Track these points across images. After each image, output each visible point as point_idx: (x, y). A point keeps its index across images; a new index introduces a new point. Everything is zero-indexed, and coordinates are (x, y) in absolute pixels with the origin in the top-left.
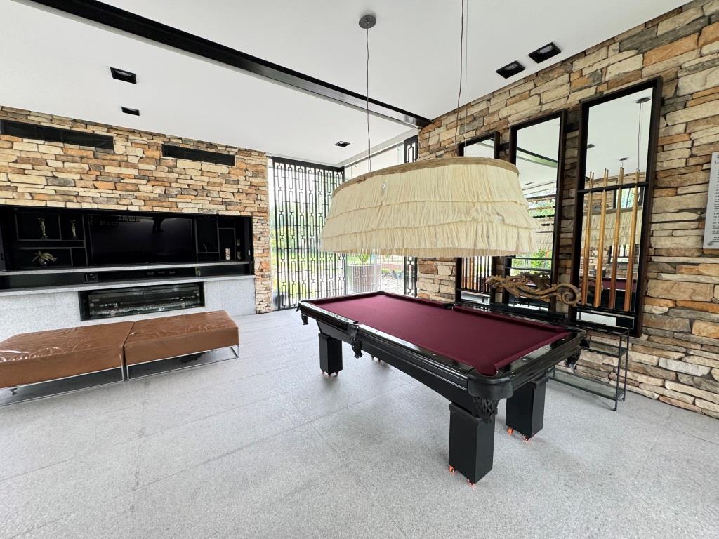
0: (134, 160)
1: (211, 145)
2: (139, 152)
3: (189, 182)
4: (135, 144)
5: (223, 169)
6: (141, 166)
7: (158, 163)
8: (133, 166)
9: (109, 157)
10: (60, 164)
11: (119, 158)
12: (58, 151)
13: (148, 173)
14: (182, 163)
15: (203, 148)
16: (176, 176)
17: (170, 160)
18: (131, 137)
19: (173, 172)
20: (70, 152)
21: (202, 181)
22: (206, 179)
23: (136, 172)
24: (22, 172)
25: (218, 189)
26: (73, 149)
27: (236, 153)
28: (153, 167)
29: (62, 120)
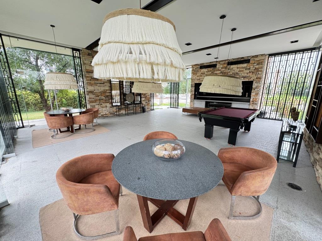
0: (220, 69)
1: (242, 58)
2: (222, 66)
3: (233, 72)
4: (221, 64)
5: (245, 65)
6: (222, 70)
7: (226, 68)
8: (220, 70)
9: (215, 69)
10: (207, 73)
11: (217, 69)
12: (207, 70)
13: (223, 72)
14: (232, 66)
15: (240, 60)
16: (230, 71)
17: (229, 66)
18: (221, 62)
20: (209, 70)
21: (237, 71)
22: (238, 70)
23: (220, 72)
24: (201, 76)
25: (242, 72)
26: (209, 69)
27: (251, 58)
28: (224, 69)
29: (208, 63)
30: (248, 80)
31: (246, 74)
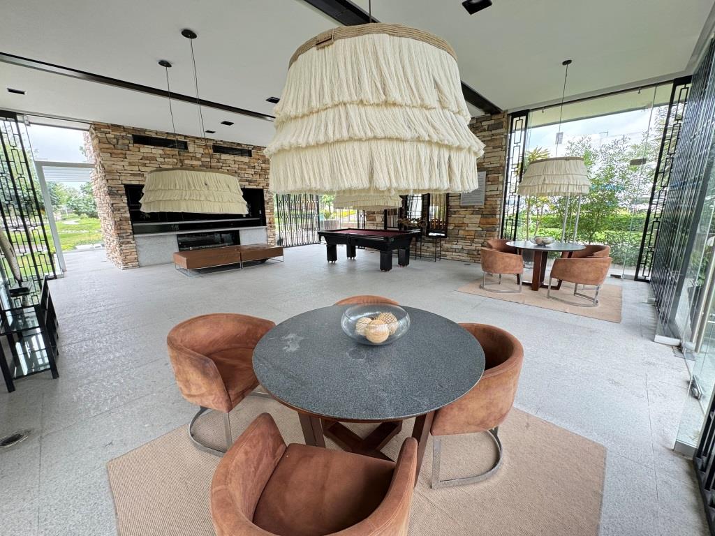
0: (199, 156)
1: (239, 144)
2: (201, 151)
3: (228, 168)
4: (199, 146)
5: (246, 159)
6: (203, 159)
7: (211, 157)
8: (199, 159)
9: (186, 155)
10: (162, 160)
11: (191, 155)
12: (161, 152)
13: (206, 163)
14: (224, 157)
15: (234, 146)
16: (221, 164)
17: (217, 155)
18: (197, 141)
19: (219, 162)
20: (168, 152)
23: (200, 163)
24: (145, 165)
25: (243, 172)
27: (253, 149)
28: (209, 160)
29: (162, 133)
30: (255, 187)
31: (251, 176)
